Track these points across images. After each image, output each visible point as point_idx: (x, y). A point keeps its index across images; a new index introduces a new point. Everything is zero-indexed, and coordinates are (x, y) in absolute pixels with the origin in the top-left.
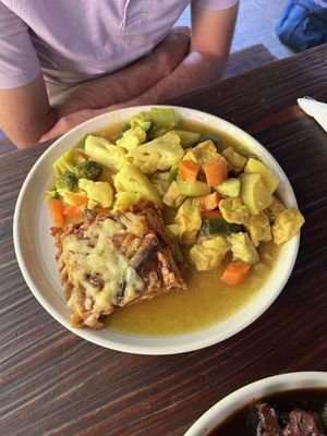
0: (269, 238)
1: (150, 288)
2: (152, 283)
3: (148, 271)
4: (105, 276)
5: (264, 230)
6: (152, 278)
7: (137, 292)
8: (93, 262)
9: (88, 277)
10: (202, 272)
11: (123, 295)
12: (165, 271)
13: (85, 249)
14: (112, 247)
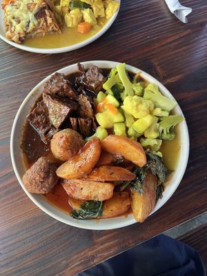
0: (103, 15)
1: (41, 25)
2: (42, 22)
3: (40, 17)
4: (21, 18)
5: (100, 10)
6: (42, 20)
7: (35, 25)
8: (17, 13)
9: (14, 18)
10: (69, 28)
11: (28, 26)
12: (48, 18)
13: (14, 9)
14: (26, 8)
